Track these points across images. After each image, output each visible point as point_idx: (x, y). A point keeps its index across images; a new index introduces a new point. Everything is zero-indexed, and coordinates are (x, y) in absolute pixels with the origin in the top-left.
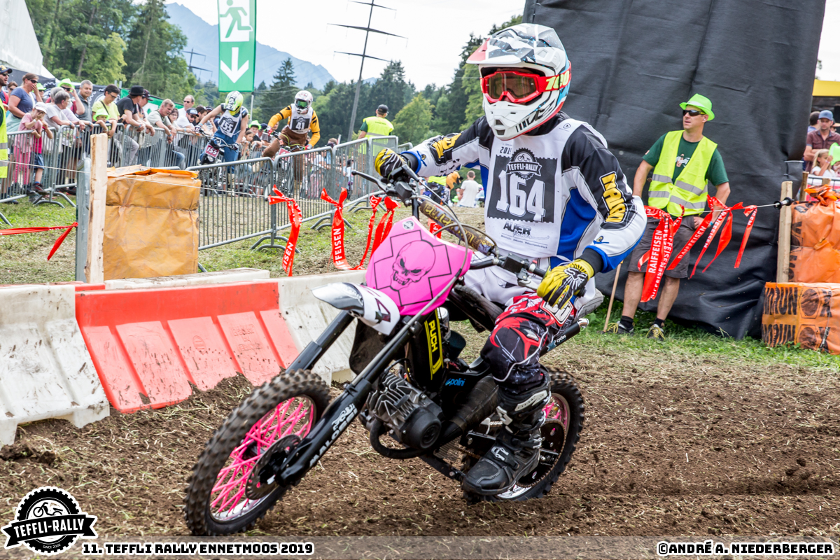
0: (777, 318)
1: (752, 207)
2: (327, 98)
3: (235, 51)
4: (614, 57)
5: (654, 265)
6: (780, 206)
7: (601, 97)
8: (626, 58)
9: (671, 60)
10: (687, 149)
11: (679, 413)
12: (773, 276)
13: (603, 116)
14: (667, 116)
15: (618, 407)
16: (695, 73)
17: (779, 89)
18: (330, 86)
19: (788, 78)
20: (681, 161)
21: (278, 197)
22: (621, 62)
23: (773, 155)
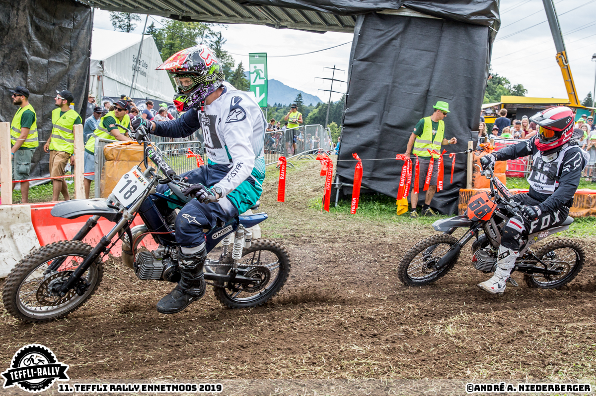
0: (464, 205)
1: (453, 154)
2: (318, 110)
3: (258, 89)
4: (390, 84)
5: (403, 183)
6: (467, 153)
7: (385, 103)
8: (396, 84)
9: (417, 85)
10: (435, 125)
11: (390, 257)
12: (465, 186)
13: (386, 112)
14: (415, 112)
15: (359, 255)
16: (428, 91)
17: (467, 98)
18: (319, 105)
19: (471, 92)
20: (435, 132)
21: (191, 154)
22: (394, 87)
23: (464, 128)
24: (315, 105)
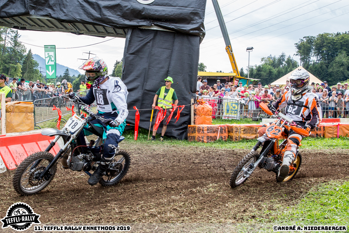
0: (191, 134)
1: (184, 105)
2: (79, 79)
3: (50, 67)
4: (147, 67)
5: (157, 122)
6: (191, 105)
7: (144, 78)
8: (150, 68)
9: (162, 68)
10: (167, 91)
11: (164, 161)
12: (190, 124)
13: (145, 83)
14: (162, 82)
15: (148, 160)
16: (168, 71)
17: (189, 75)
18: (79, 76)
19: (191, 72)
20: (166, 94)
21: (55, 108)
22: (149, 69)
23: (188, 92)
24: (76, 76)
